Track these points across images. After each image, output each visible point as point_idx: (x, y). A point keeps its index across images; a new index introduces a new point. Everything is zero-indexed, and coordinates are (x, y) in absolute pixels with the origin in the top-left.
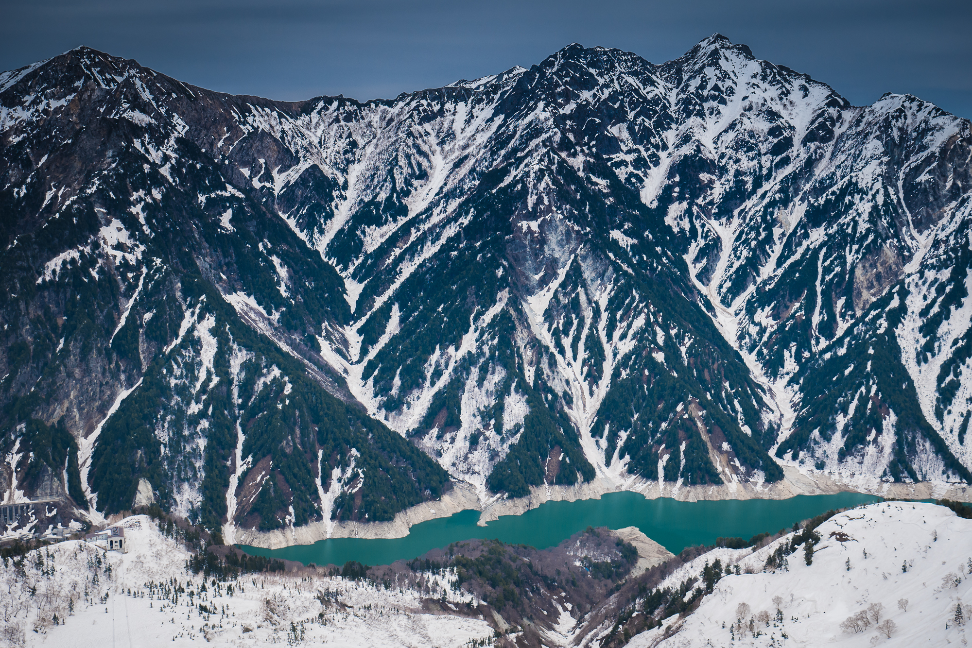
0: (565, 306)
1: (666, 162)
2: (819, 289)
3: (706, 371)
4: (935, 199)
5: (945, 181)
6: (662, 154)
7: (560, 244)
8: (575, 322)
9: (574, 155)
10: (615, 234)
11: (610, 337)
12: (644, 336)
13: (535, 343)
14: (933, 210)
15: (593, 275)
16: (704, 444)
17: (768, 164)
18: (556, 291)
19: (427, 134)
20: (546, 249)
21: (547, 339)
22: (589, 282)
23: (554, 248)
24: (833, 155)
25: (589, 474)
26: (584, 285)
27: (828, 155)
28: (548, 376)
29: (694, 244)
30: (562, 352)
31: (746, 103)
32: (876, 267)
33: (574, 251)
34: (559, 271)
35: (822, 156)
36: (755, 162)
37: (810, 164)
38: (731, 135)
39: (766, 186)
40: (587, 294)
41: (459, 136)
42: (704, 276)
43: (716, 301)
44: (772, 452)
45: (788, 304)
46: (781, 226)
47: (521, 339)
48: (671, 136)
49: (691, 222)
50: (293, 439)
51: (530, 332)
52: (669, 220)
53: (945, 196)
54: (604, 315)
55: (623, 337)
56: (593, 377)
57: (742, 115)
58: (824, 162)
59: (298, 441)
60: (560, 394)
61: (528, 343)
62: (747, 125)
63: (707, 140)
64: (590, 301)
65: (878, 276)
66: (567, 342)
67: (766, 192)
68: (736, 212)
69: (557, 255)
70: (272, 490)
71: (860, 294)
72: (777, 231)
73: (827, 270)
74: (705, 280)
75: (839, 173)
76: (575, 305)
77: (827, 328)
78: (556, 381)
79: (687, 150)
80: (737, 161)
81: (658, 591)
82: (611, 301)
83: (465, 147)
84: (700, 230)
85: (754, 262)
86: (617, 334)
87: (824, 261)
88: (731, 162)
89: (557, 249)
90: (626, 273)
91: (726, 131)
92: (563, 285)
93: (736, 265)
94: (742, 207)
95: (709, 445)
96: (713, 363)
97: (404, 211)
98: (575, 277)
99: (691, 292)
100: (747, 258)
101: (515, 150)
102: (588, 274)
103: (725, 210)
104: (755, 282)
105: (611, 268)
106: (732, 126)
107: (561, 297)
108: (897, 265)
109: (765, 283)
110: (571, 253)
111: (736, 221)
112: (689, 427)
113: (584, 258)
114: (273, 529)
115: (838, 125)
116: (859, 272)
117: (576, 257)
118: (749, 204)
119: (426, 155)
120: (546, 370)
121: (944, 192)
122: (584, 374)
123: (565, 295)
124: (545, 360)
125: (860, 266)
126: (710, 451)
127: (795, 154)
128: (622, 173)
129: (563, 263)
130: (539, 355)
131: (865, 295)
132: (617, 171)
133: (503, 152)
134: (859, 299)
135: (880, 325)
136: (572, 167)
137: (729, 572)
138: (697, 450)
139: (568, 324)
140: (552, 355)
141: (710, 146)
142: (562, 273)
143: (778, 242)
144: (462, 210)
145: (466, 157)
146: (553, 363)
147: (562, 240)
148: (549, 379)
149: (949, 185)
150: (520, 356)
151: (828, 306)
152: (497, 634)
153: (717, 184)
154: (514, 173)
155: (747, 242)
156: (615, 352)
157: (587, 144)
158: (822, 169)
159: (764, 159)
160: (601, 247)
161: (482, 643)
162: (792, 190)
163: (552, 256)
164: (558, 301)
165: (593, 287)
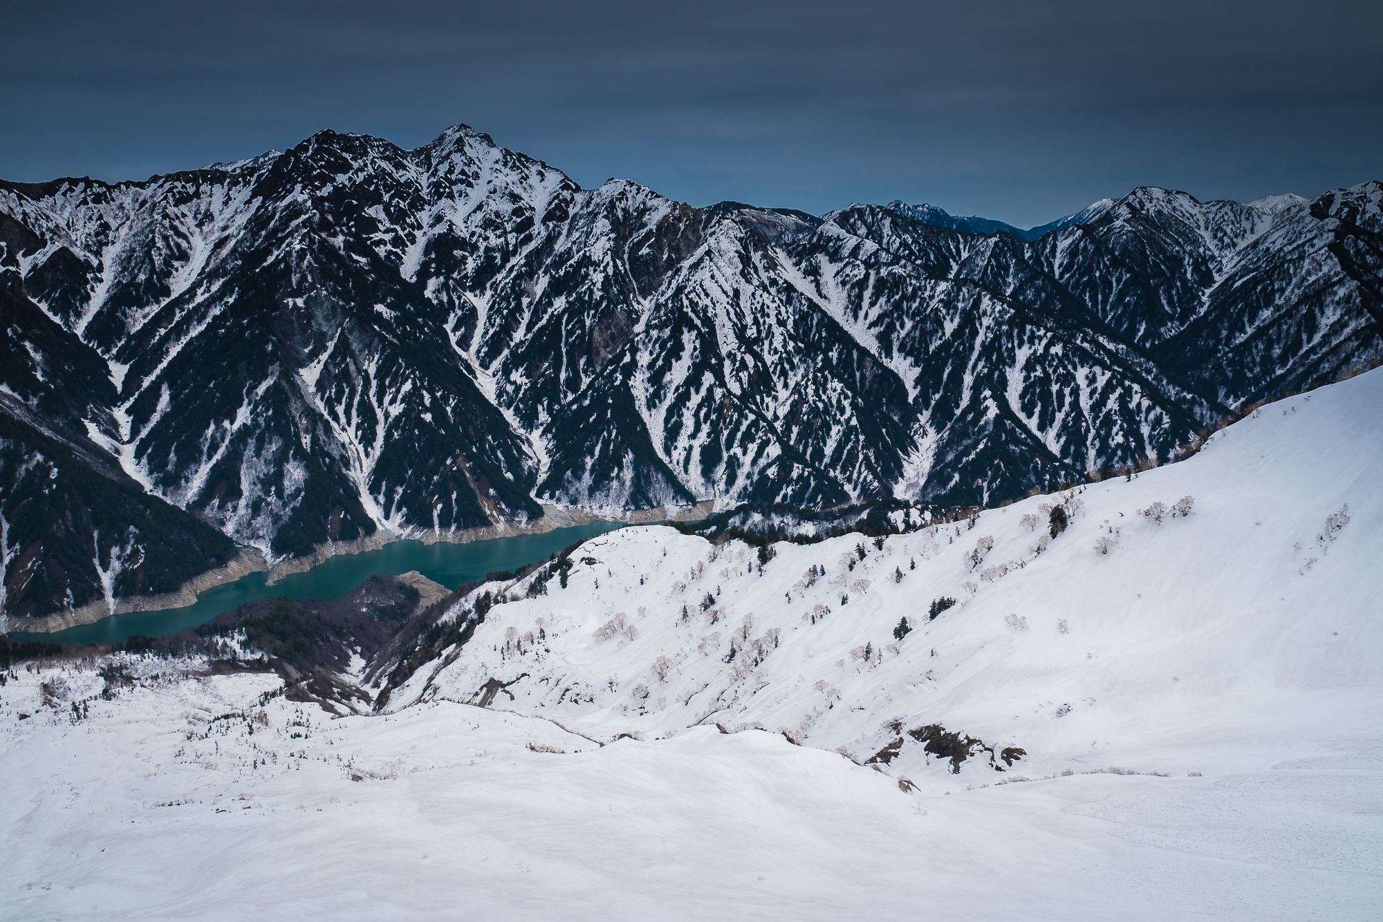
0: (336, 376)
1: (421, 241)
2: (564, 350)
3: (470, 427)
4: (655, 269)
5: (663, 254)
6: (417, 233)
7: (326, 318)
8: (347, 390)
9: (335, 235)
10: (379, 308)
11: (380, 403)
12: (412, 400)
13: (311, 413)
14: (654, 278)
15: (361, 346)
16: (473, 491)
17: (514, 241)
18: (326, 363)
19: (184, 215)
20: (314, 324)
21: (320, 406)
23: (320, 322)
24: (569, 234)
25: (370, 527)
26: (353, 356)
27: (565, 232)
28: (324, 441)
29: (452, 315)
30: (336, 419)
31: (491, 186)
32: (610, 329)
34: (329, 344)
35: (560, 234)
36: (502, 239)
37: (551, 240)
38: (479, 216)
39: (513, 261)
40: (356, 364)
42: (464, 343)
43: (475, 364)
44: (532, 494)
46: (528, 296)
47: (295, 409)
48: (425, 216)
49: (448, 294)
50: (64, 523)
51: (304, 402)
52: (428, 293)
53: (663, 266)
54: (374, 383)
55: (392, 402)
56: (367, 439)
57: (488, 197)
58: (562, 238)
59: (69, 524)
60: (337, 457)
61: (302, 412)
62: (493, 206)
63: (458, 220)
64: (359, 370)
65: (613, 336)
66: (340, 409)
67: (513, 266)
68: (488, 285)
69: (325, 329)
70: (45, 575)
73: (570, 333)
75: (574, 248)
76: (345, 376)
77: (573, 383)
78: (333, 446)
79: (441, 229)
80: (486, 239)
81: (437, 625)
82: (379, 369)
83: (225, 228)
84: (457, 302)
86: (387, 399)
87: (567, 325)
88: (481, 239)
89: (324, 323)
90: (391, 343)
91: (474, 212)
92: (332, 357)
93: (491, 331)
94: (494, 280)
95: (477, 492)
96: (476, 420)
97: (167, 292)
98: (343, 349)
99: (453, 358)
100: (500, 325)
101: (276, 230)
102: (355, 346)
103: (478, 284)
104: (509, 346)
105: (377, 339)
106: (480, 207)
107: (331, 367)
108: (627, 327)
109: (517, 346)
111: (489, 293)
112: (458, 478)
114: (51, 613)
115: (571, 205)
116: (596, 334)
117: (342, 330)
118: (499, 277)
119: (185, 237)
120: (322, 437)
121: (662, 263)
122: (359, 437)
123: (335, 366)
124: (320, 426)
125: (597, 328)
126: (479, 497)
127: (536, 232)
128: (381, 251)
129: (330, 336)
131: (603, 352)
132: (377, 249)
133: (263, 233)
134: (598, 357)
135: (617, 378)
136: (333, 246)
137: (497, 602)
139: (340, 393)
140: (327, 421)
141: (462, 226)
142: (331, 345)
143: (526, 310)
144: (225, 290)
145: (227, 238)
146: (328, 430)
147: (328, 314)
148: (325, 445)
149: (665, 257)
150: (296, 425)
151: (572, 364)
152: (288, 684)
153: (470, 260)
154: (276, 253)
155: (499, 311)
156: (387, 415)
157: (346, 225)
158: (560, 246)
159: (509, 236)
160: (366, 319)
161: (274, 695)
162: (535, 263)
163: (319, 330)
164: (329, 371)
165: (361, 357)
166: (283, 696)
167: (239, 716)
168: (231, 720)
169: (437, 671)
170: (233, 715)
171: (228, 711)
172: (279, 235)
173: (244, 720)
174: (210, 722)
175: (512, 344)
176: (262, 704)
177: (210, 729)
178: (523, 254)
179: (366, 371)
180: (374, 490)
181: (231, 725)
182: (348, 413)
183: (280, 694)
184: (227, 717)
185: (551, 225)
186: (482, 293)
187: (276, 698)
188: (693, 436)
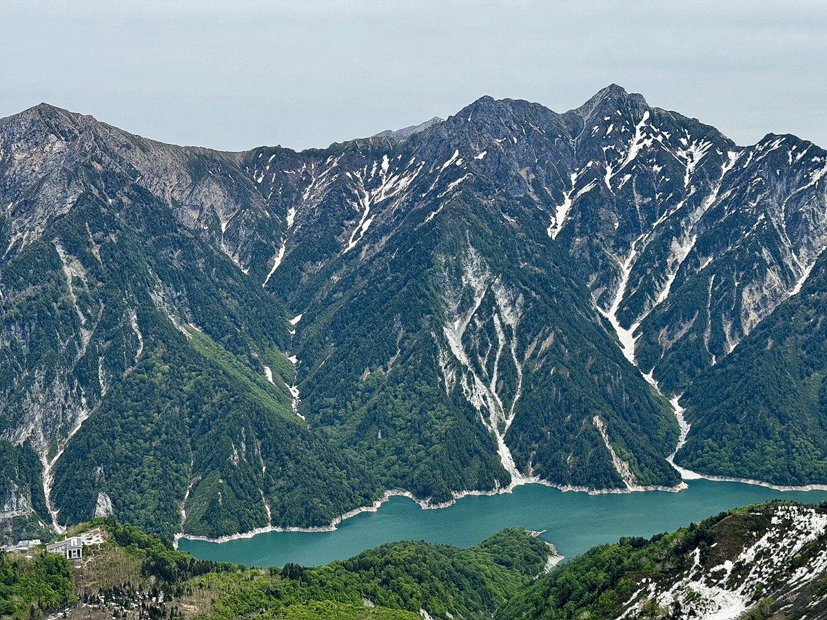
0: (481, 331)
1: (568, 203)
2: (709, 312)
3: (609, 385)
6: (567, 194)
7: (476, 275)
8: (490, 344)
12: (552, 355)
13: (454, 362)
14: (814, 238)
15: (506, 301)
16: (609, 453)
17: (661, 201)
18: (473, 316)
19: (356, 180)
20: (464, 280)
21: (464, 359)
22: (502, 308)
25: (506, 480)
26: (498, 311)
27: (716, 191)
28: (467, 392)
30: (479, 372)
31: (641, 146)
32: (762, 292)
33: (488, 281)
34: (475, 299)
35: (710, 192)
37: (698, 200)
39: (660, 220)
40: (500, 319)
41: (384, 182)
43: (616, 323)
44: (670, 460)
45: (682, 324)
46: (673, 256)
47: (442, 358)
50: (239, 454)
51: (451, 353)
52: (572, 252)
54: (515, 337)
55: (534, 356)
56: (507, 393)
58: (712, 197)
59: (243, 455)
60: (478, 408)
61: (449, 363)
64: (503, 325)
65: (764, 298)
66: (483, 362)
68: (633, 245)
69: (473, 284)
70: (220, 500)
71: (747, 315)
72: (670, 260)
73: (716, 296)
74: (606, 305)
76: (490, 328)
77: (717, 345)
78: (474, 397)
79: (587, 189)
82: (522, 324)
83: (392, 190)
85: (651, 291)
86: (527, 356)
87: (714, 286)
88: (628, 199)
89: (473, 279)
90: (534, 300)
92: (479, 311)
93: (634, 291)
94: (638, 239)
95: (613, 452)
96: (615, 379)
98: (490, 302)
100: (643, 284)
101: (435, 192)
102: (502, 301)
103: (621, 241)
104: (651, 306)
107: (477, 323)
108: (781, 289)
109: (660, 306)
110: (485, 283)
111: (633, 253)
112: (594, 437)
113: (498, 287)
115: (724, 164)
116: (745, 294)
117: (490, 286)
118: (644, 236)
119: (355, 199)
120: (465, 387)
122: (499, 391)
123: (480, 319)
125: (747, 289)
126: (614, 458)
127: (686, 191)
129: (478, 292)
130: (459, 374)
131: (753, 316)
134: (747, 320)
136: (485, 206)
138: (603, 456)
139: (484, 345)
140: (470, 374)
141: (610, 186)
142: (478, 302)
143: (671, 270)
145: (392, 200)
146: (471, 382)
147: (477, 271)
148: (468, 395)
151: (717, 328)
162: (683, 223)
163: (469, 285)
164: (475, 325)
165: (506, 312)
172: (438, 196)
175: (655, 304)
178: (671, 214)
179: (509, 326)
180: (511, 442)
182: (490, 366)
185: (702, 183)
186: (626, 254)
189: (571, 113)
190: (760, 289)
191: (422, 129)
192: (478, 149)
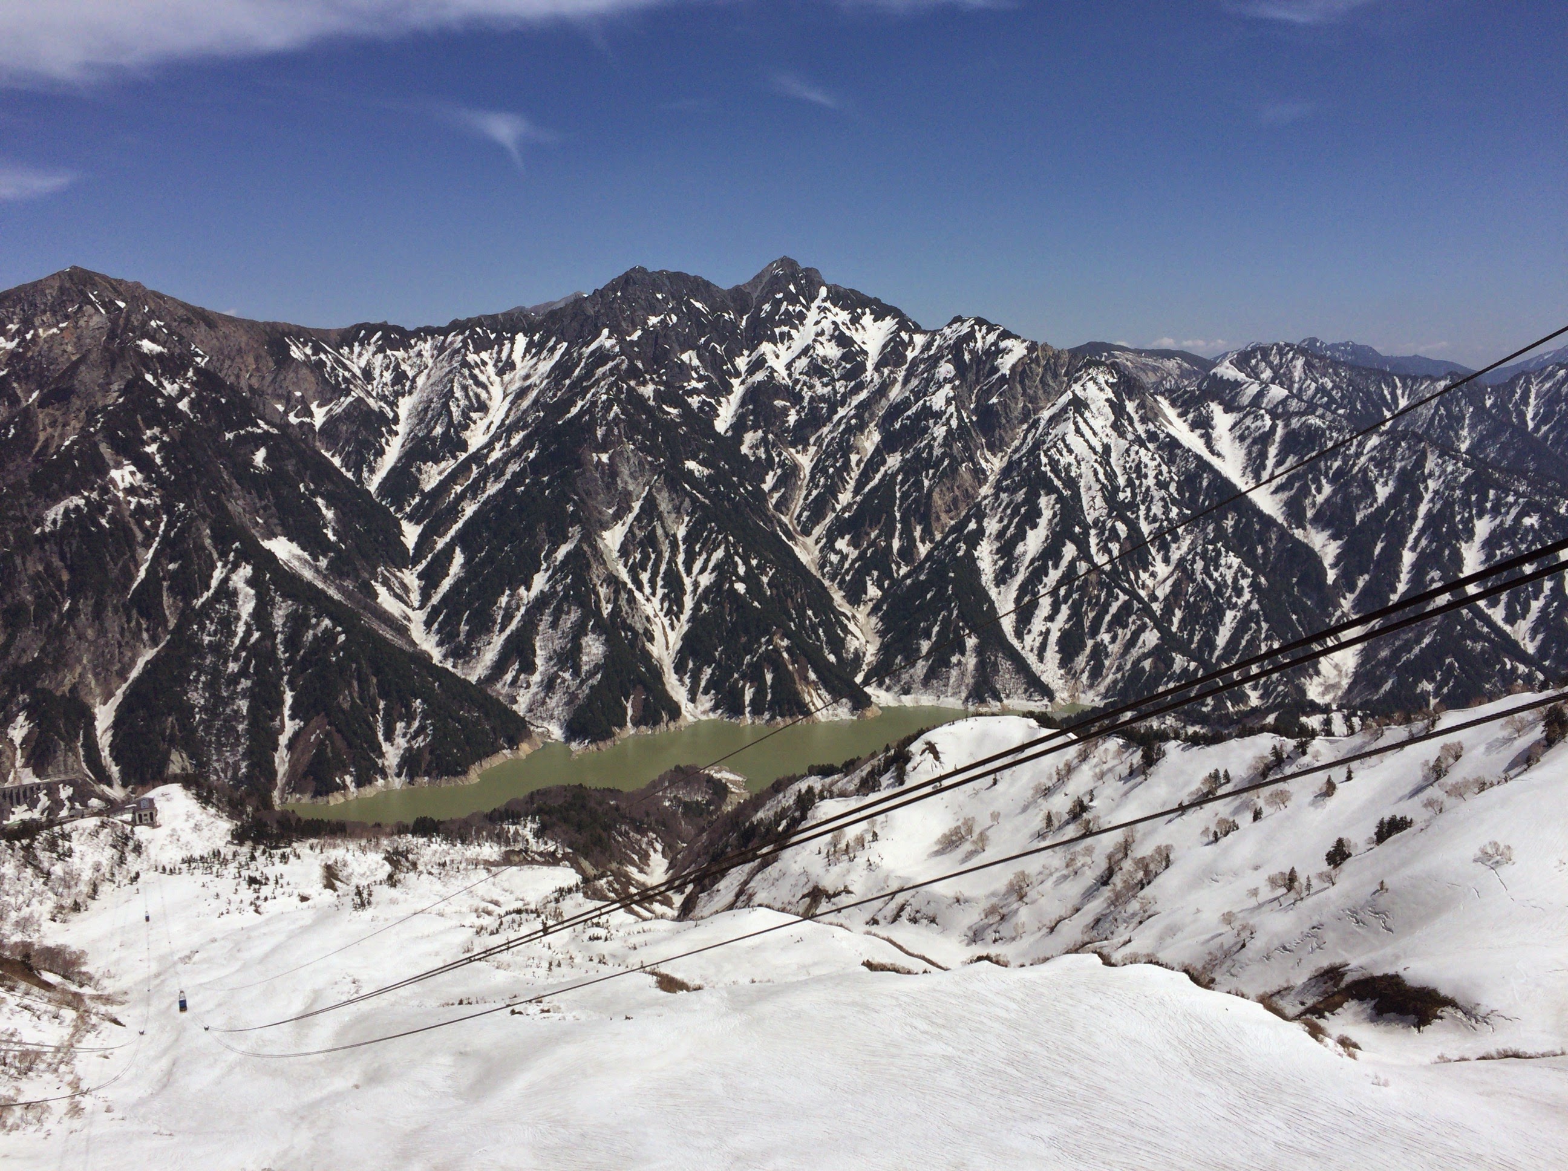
0: (641, 540)
1: (738, 390)
2: (898, 515)
3: (789, 600)
4: (1008, 422)
5: (1017, 404)
6: (736, 382)
7: (632, 475)
8: (653, 556)
9: (644, 383)
10: (691, 465)
11: (689, 572)
12: (724, 570)
13: (613, 580)
14: (1006, 432)
15: (670, 507)
16: (791, 676)
17: (842, 390)
18: (632, 525)
19: (484, 363)
20: (619, 482)
21: (624, 575)
22: (666, 514)
23: (627, 480)
24: (906, 381)
25: (675, 712)
26: (660, 518)
27: (900, 379)
28: (627, 613)
29: (771, 473)
30: (640, 588)
31: (818, 328)
33: (648, 483)
34: (634, 505)
35: (895, 381)
36: (830, 388)
37: (883, 389)
38: (803, 362)
39: (841, 412)
40: (664, 527)
41: (519, 365)
42: (782, 505)
43: (796, 530)
44: (858, 680)
45: (869, 530)
46: (858, 453)
47: (596, 574)
49: (767, 451)
50: (351, 694)
51: (607, 569)
52: (744, 449)
53: (1017, 418)
54: (682, 548)
55: (703, 570)
56: (673, 611)
57: (815, 341)
58: (898, 387)
59: (356, 695)
60: (641, 631)
61: (604, 580)
62: (820, 351)
63: (779, 366)
64: (667, 535)
65: (955, 500)
66: (645, 577)
67: (841, 419)
68: (812, 440)
69: (631, 488)
70: (329, 750)
71: (938, 518)
72: (854, 458)
73: (905, 496)
74: (784, 509)
75: (912, 398)
76: (651, 540)
77: (908, 553)
78: (636, 617)
79: (760, 376)
80: (811, 387)
81: (752, 823)
82: (689, 534)
83: (527, 377)
84: (777, 459)
85: (832, 491)
86: (697, 567)
87: (902, 487)
88: (805, 388)
89: (630, 481)
90: (702, 504)
91: (799, 357)
92: (638, 518)
93: (815, 493)
94: (818, 434)
95: (796, 675)
97: (463, 446)
98: (650, 508)
99: (772, 522)
100: (825, 485)
101: (581, 378)
102: (664, 506)
103: (799, 437)
104: (834, 510)
105: (687, 500)
106: (805, 351)
107: (637, 532)
108: (973, 488)
109: (844, 510)
110: (644, 485)
111: (812, 449)
112: (773, 659)
113: (659, 490)
114: (331, 791)
115: (910, 349)
116: (936, 496)
117: (650, 489)
118: (825, 430)
119: (484, 387)
120: (625, 608)
121: (1016, 413)
122: (664, 610)
123: (641, 528)
124: (624, 596)
125: (937, 489)
126: (797, 681)
127: (869, 379)
128: (694, 401)
129: (637, 496)
130: (617, 592)
131: (944, 517)
132: (689, 400)
133: (567, 382)
134: (938, 524)
135: (960, 548)
136: (642, 396)
137: (822, 798)
138: (783, 679)
139: (646, 557)
140: (630, 592)
141: (784, 373)
142: (637, 506)
143: (855, 469)
144: (526, 444)
145: (529, 388)
146: (632, 600)
147: (635, 472)
148: (628, 616)
149: (1020, 406)
150: (597, 595)
151: (906, 533)
152: (586, 880)
153: (793, 412)
154: (580, 403)
155: (824, 471)
156: (696, 584)
157: (656, 372)
158: (895, 393)
159: (838, 385)
160: (676, 478)
161: (570, 890)
162: (867, 415)
163: (625, 489)
164: (634, 535)
165: (670, 519)
166: (581, 895)
167: (532, 912)
168: (524, 916)
169: (752, 875)
170: (527, 911)
171: (519, 905)
172: (585, 384)
173: (538, 916)
174: (500, 917)
175: (838, 507)
176: (557, 901)
177: (501, 923)
178: (854, 403)
179: (675, 536)
180: (680, 668)
181: (524, 921)
182: (652, 582)
183: (577, 891)
184: (519, 912)
185: (886, 371)
186: (805, 450)
187: (572, 895)
188: (1051, 618)
189: (737, 289)
190: (951, 490)
191: (562, 305)
192: (630, 329)
